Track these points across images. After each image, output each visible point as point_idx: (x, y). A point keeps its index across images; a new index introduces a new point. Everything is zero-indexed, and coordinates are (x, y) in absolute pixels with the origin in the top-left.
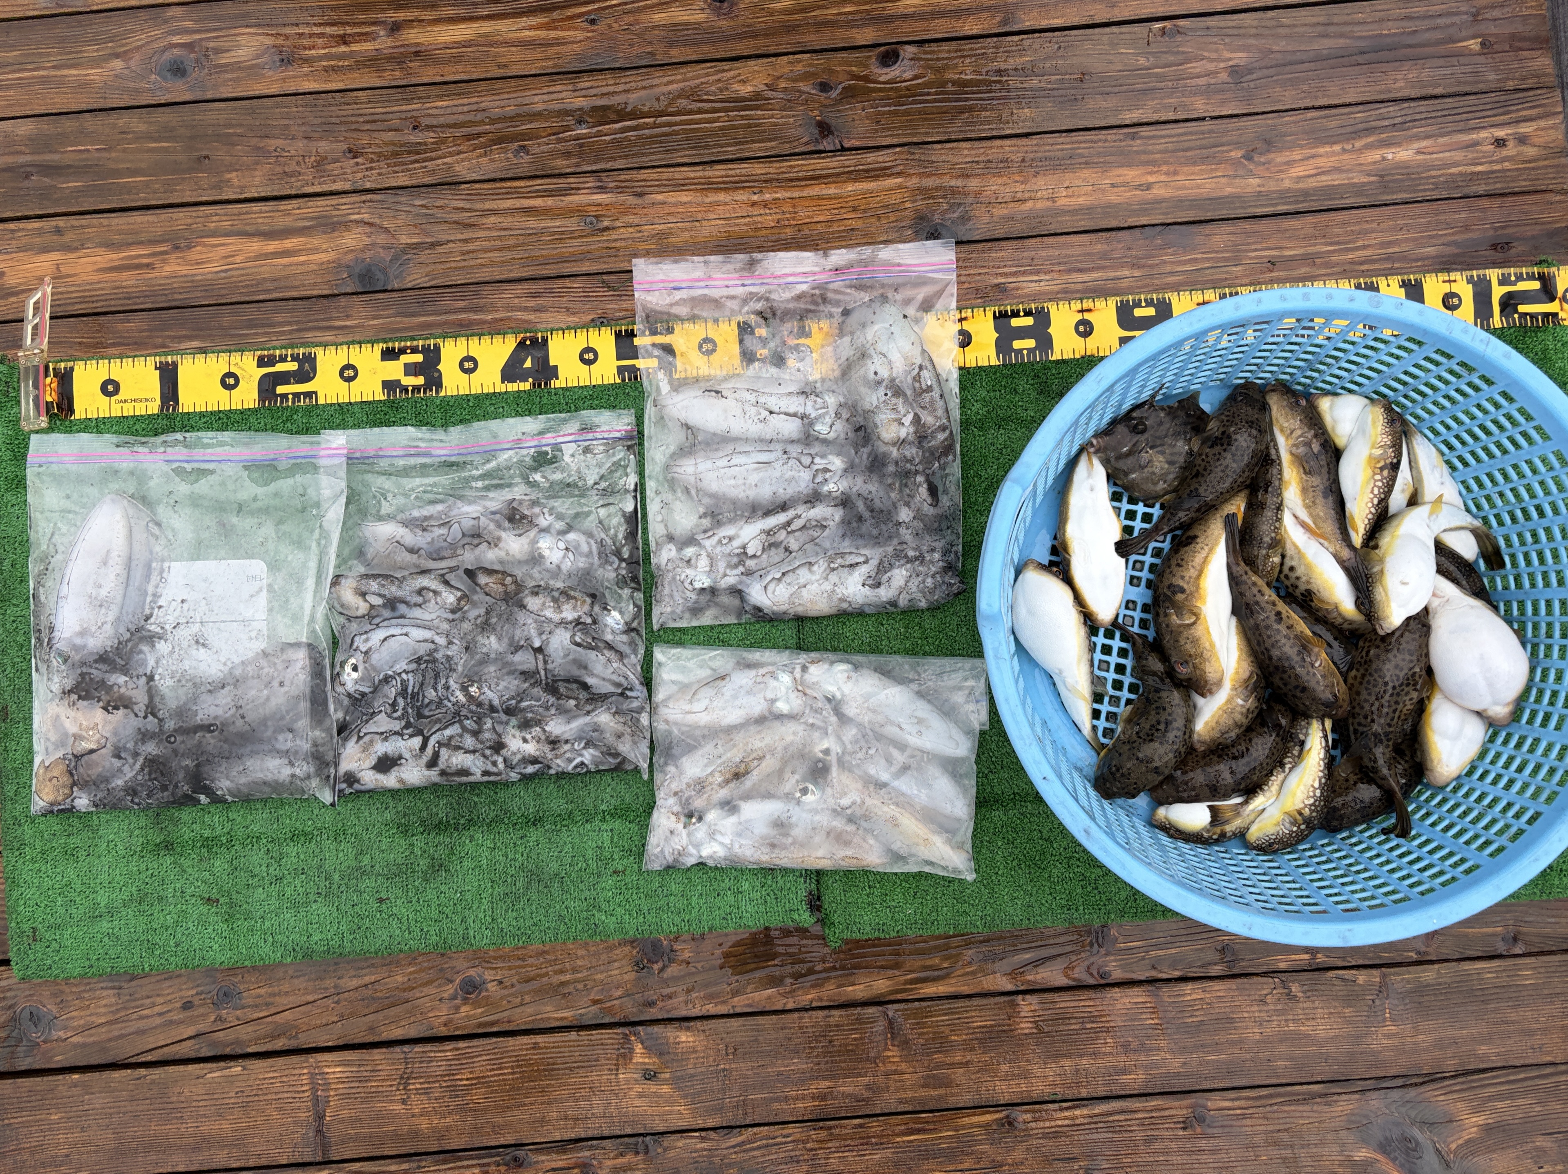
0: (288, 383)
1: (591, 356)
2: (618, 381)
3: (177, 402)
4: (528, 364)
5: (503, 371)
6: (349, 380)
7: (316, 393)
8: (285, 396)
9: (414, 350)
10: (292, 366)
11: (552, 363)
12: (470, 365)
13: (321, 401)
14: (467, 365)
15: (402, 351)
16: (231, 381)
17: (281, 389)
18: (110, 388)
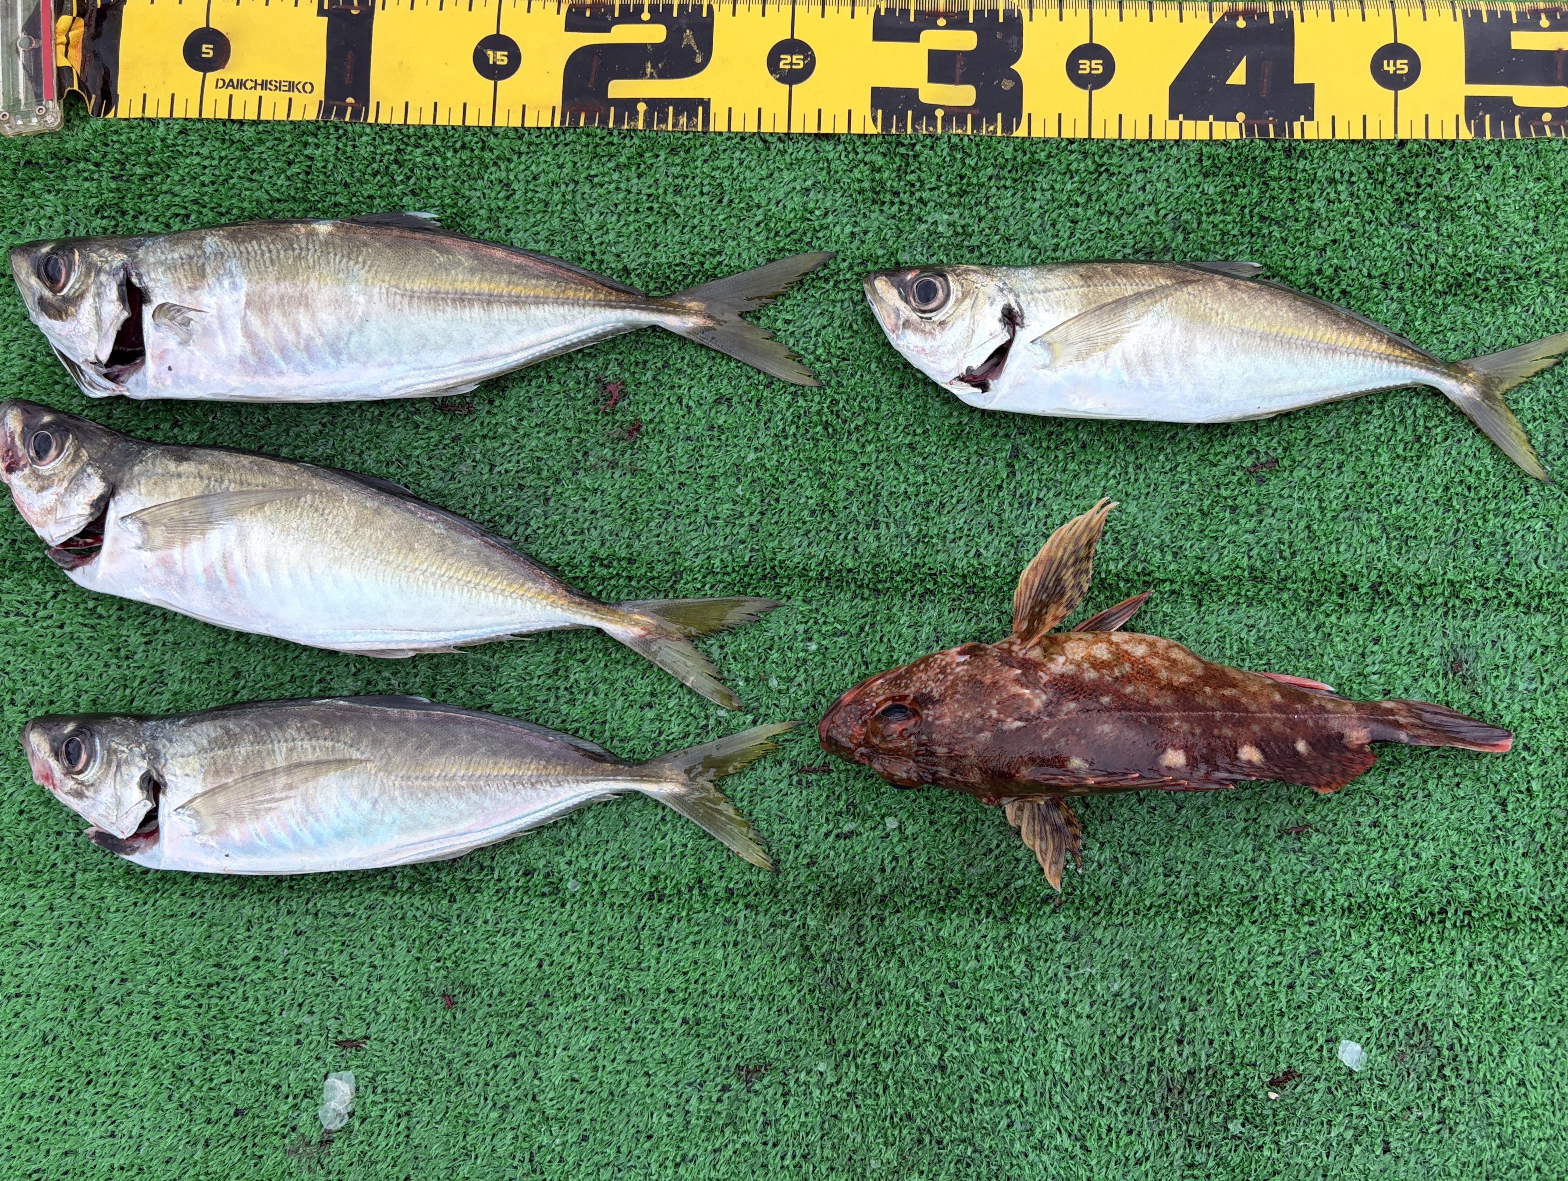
0: (638, 74)
1: (1402, 66)
2: (1466, 134)
3: (363, 96)
4: (1238, 77)
5: (1175, 89)
6: (792, 78)
7: (706, 104)
8: (628, 105)
9: (957, 21)
10: (656, 34)
11: (1298, 79)
12: (1096, 66)
13: (719, 124)
14: (1086, 66)
15: (928, 19)
16: (500, 58)
17: (619, 89)
18: (207, 51)
